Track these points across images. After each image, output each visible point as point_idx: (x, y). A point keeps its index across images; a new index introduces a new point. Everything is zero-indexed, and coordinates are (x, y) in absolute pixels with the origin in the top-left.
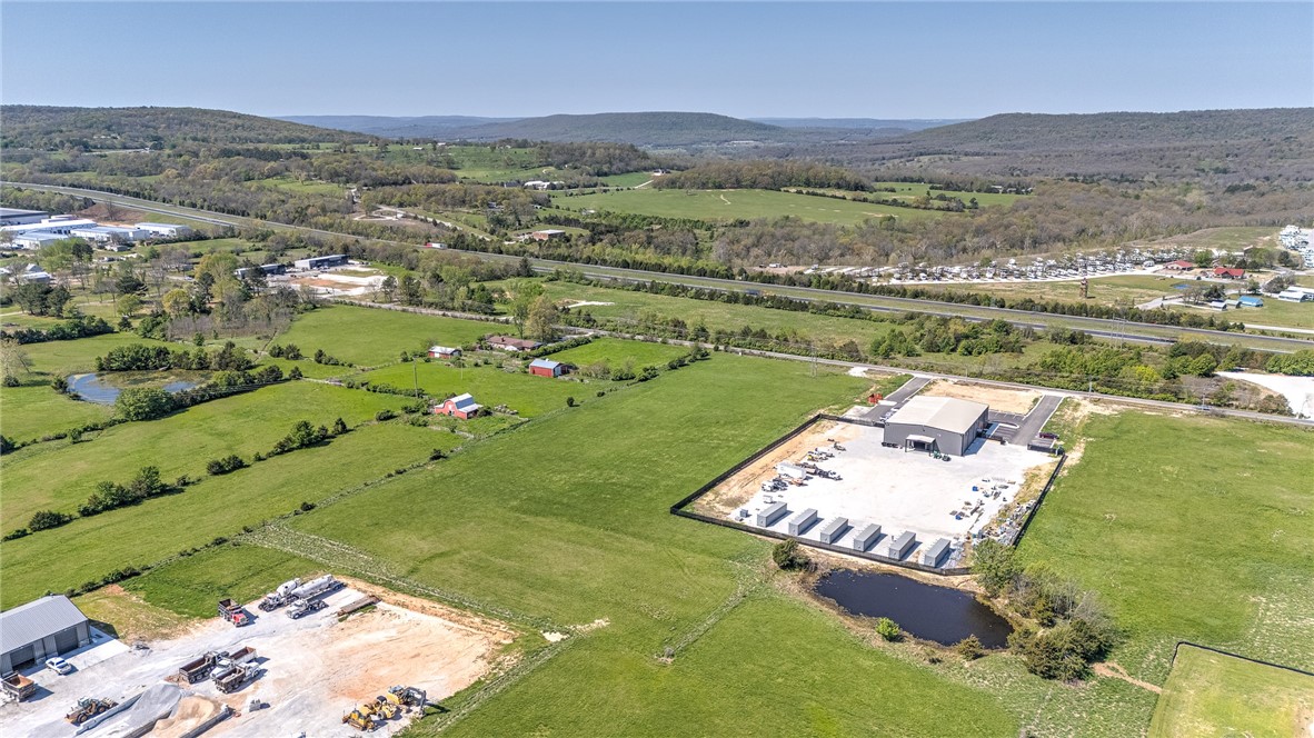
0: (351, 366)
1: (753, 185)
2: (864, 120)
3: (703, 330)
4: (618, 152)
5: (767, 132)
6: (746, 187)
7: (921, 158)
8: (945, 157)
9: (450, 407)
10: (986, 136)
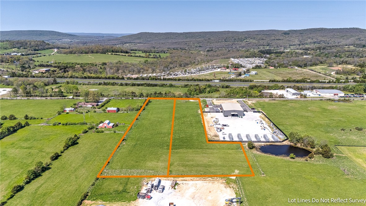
0: (42, 118)
1: (97, 52)
2: (99, 34)
3: (142, 94)
4: (39, 43)
5: (73, 37)
6: (95, 53)
7: (126, 44)
8: (133, 44)
9: (105, 125)
10: (139, 38)
